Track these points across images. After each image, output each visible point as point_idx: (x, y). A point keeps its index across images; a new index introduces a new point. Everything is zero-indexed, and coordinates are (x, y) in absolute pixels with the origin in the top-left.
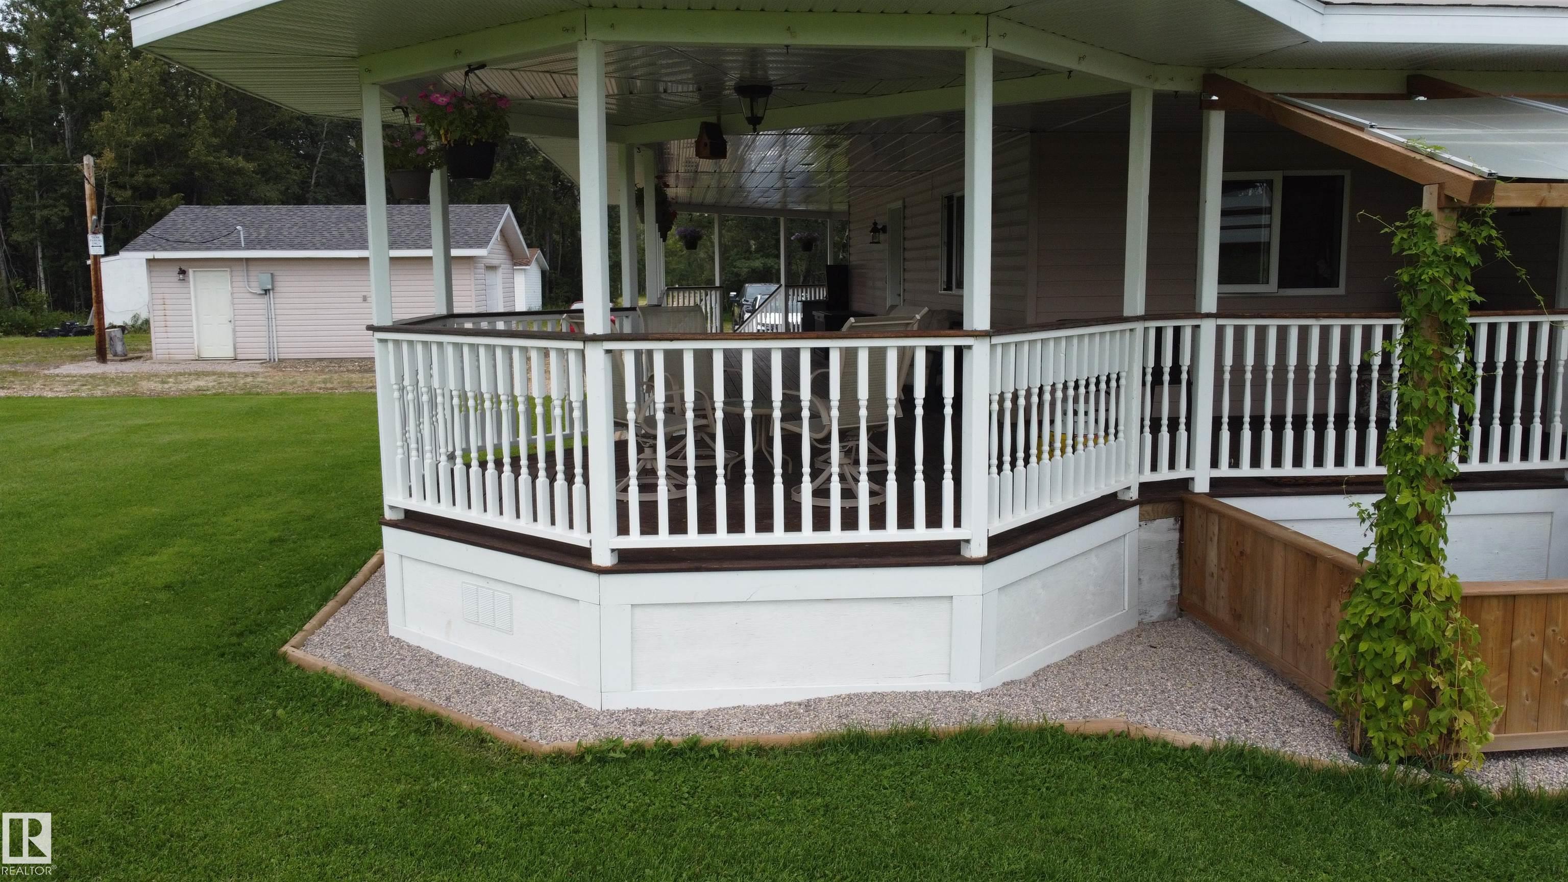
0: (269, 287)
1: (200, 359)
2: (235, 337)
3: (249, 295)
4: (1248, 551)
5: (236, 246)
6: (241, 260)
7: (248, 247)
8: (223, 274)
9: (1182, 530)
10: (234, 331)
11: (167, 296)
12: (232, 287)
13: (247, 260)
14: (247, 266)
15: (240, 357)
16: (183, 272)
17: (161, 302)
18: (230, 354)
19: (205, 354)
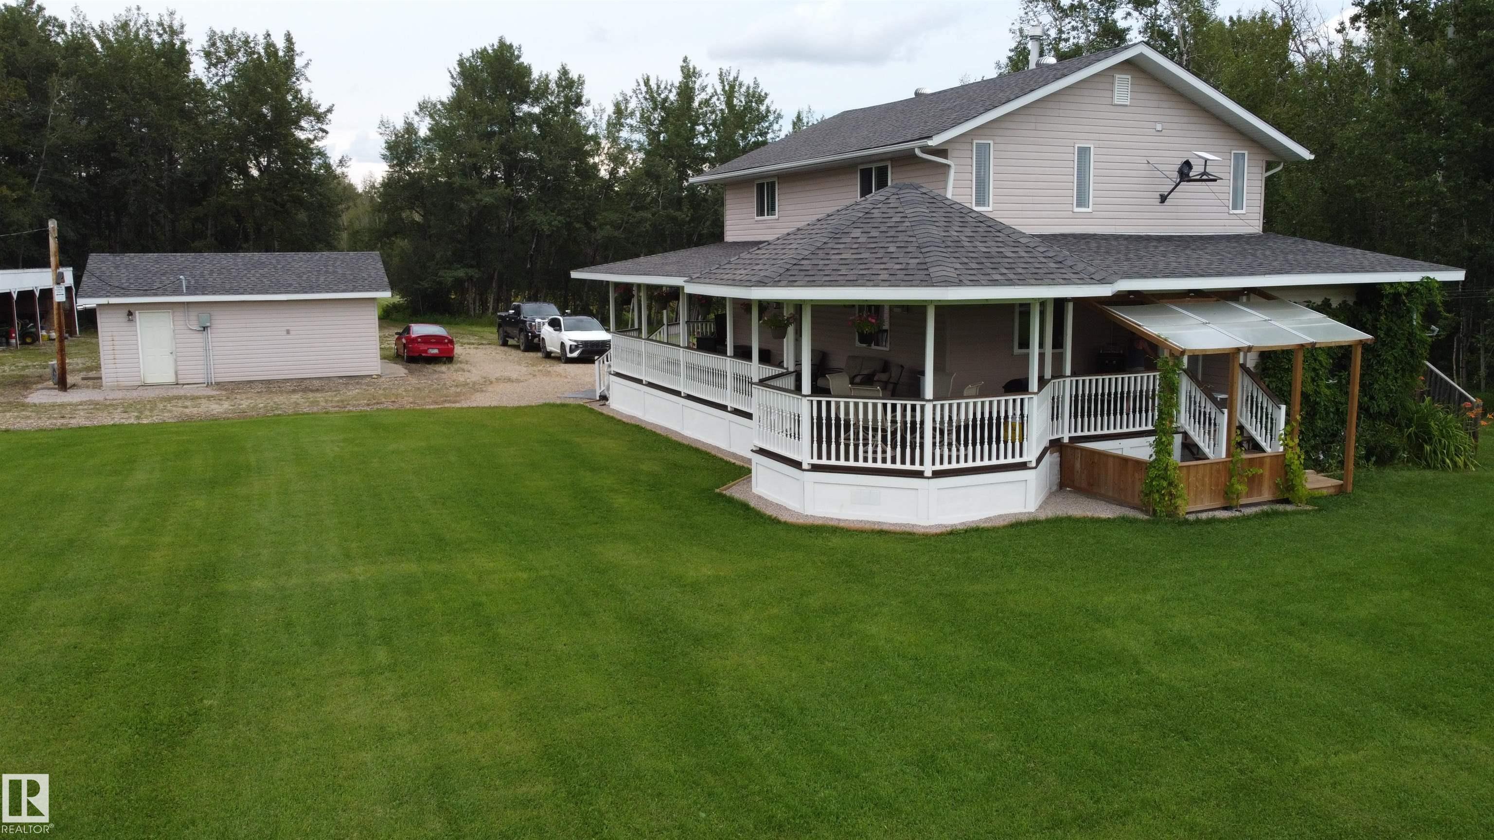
0: (208, 324)
1: (145, 385)
2: (176, 366)
3: (188, 332)
4: (1096, 461)
5: (177, 292)
6: (183, 303)
7: (190, 293)
8: (167, 314)
9: (1061, 457)
10: (176, 361)
11: (115, 334)
12: (174, 325)
13: (188, 303)
14: (188, 307)
15: (181, 382)
16: (130, 314)
17: (110, 338)
18: (171, 379)
19: (149, 381)
